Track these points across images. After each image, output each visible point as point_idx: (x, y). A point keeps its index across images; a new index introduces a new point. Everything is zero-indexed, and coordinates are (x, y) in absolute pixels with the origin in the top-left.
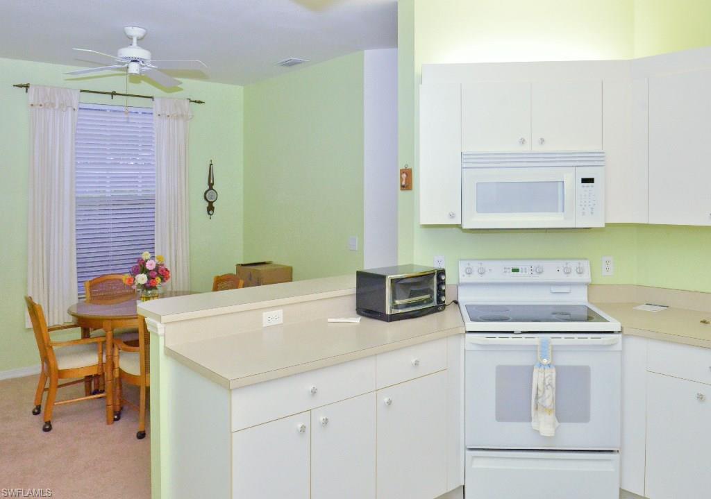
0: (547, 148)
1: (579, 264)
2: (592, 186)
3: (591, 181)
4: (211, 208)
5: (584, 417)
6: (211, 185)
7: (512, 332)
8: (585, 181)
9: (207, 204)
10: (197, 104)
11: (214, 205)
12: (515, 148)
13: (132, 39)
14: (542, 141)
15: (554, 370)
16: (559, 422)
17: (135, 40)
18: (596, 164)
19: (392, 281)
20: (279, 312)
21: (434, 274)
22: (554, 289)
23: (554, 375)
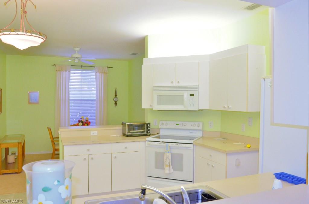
0: (180, 84)
1: (199, 123)
2: (193, 97)
3: (193, 95)
4: (116, 104)
5: (181, 170)
6: (116, 96)
7: (159, 142)
8: (191, 95)
9: (115, 102)
10: (110, 68)
11: (117, 103)
12: (170, 84)
13: (76, 51)
14: (178, 82)
15: (170, 154)
16: (173, 170)
17: (77, 51)
18: (195, 89)
19: (128, 125)
20: (96, 132)
21: (145, 124)
22: (191, 131)
23: (170, 155)
